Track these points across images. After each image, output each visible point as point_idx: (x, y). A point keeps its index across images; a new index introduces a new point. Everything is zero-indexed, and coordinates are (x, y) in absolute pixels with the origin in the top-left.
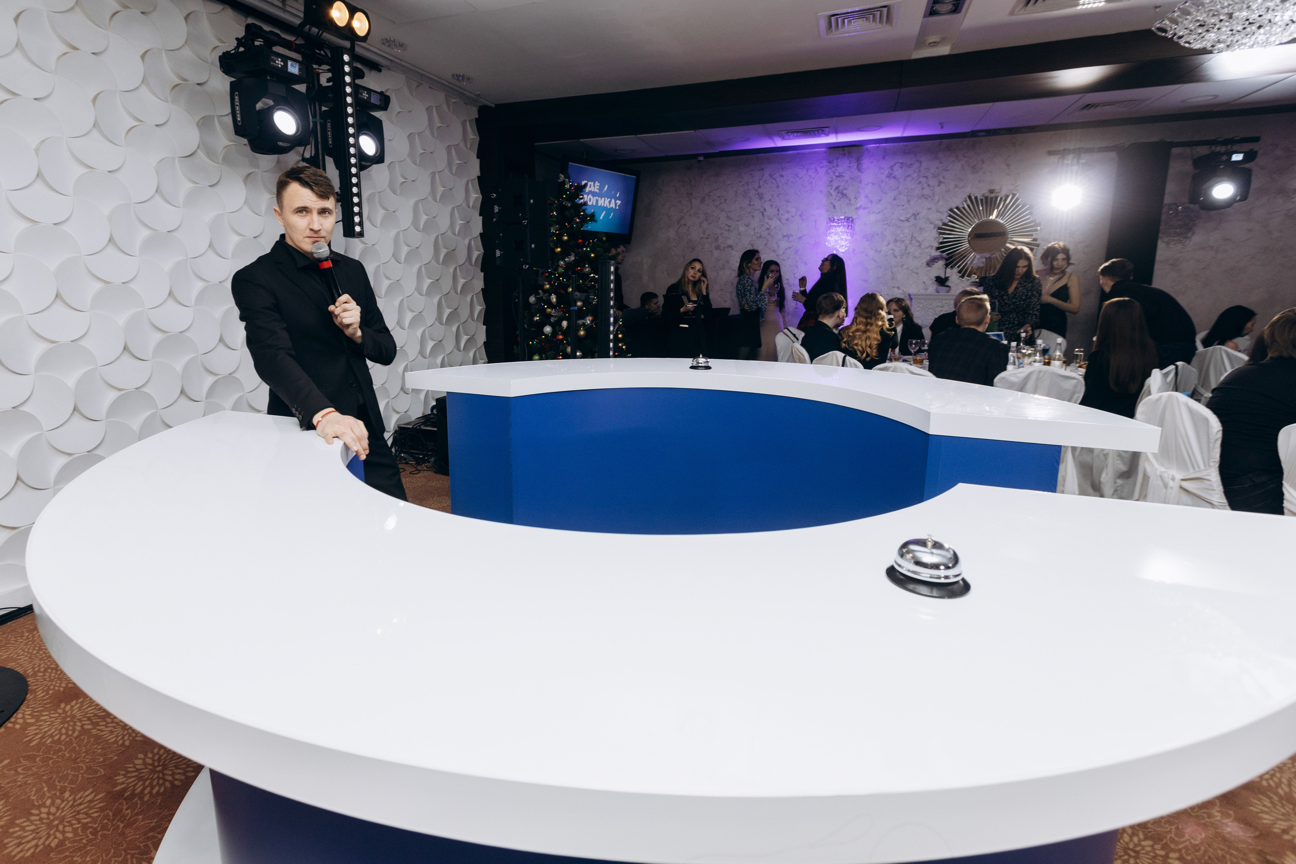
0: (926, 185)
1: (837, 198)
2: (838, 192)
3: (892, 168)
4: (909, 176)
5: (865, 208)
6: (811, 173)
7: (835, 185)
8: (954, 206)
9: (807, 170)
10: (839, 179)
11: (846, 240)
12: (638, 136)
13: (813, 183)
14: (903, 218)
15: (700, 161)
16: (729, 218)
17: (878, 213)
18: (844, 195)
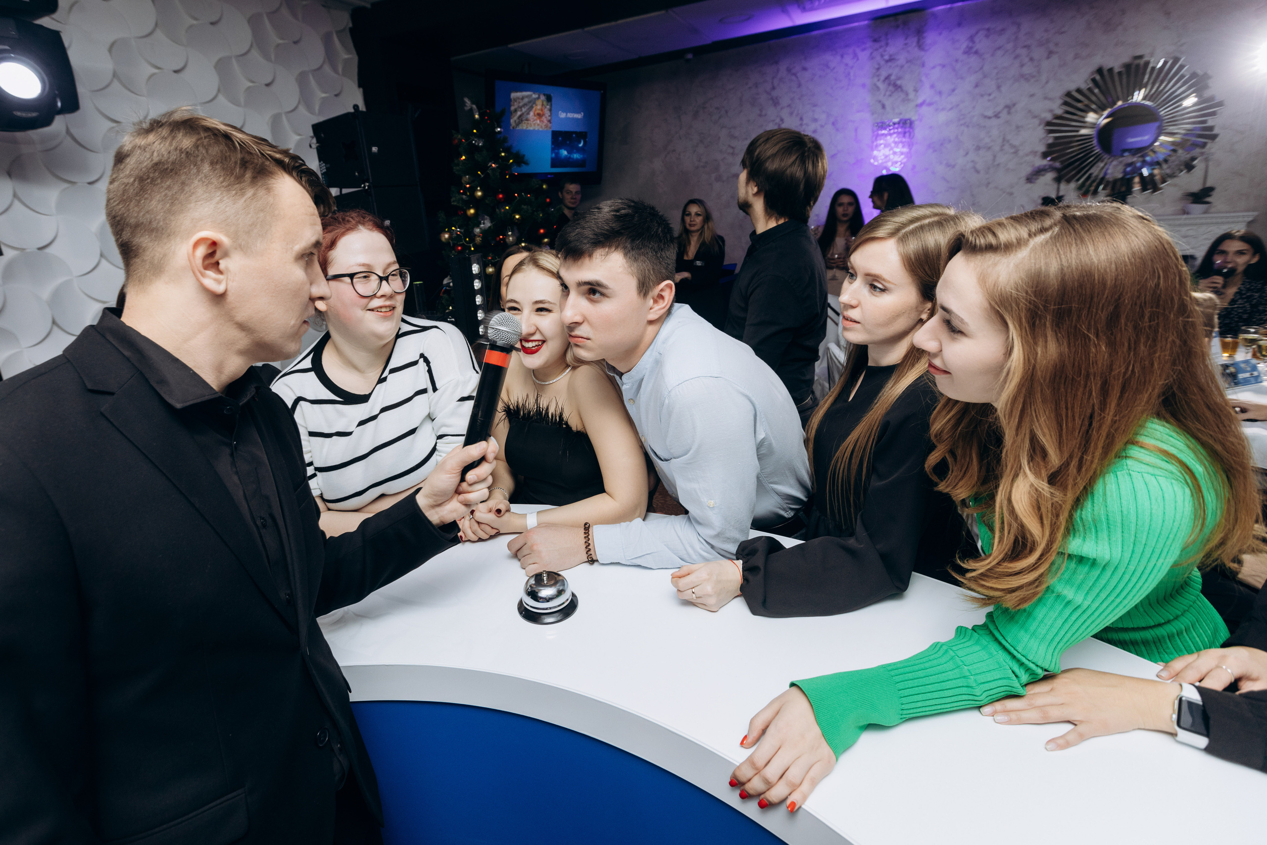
0: (1026, 60)
1: (888, 93)
2: (889, 84)
3: (971, 39)
4: (999, 48)
5: (930, 104)
6: (848, 59)
7: (884, 73)
8: (1072, 87)
9: (842, 56)
10: (889, 64)
11: (902, 153)
12: (586, 29)
13: (852, 74)
14: (989, 113)
15: (688, 61)
16: (733, 137)
17: (951, 109)
18: (897, 87)
